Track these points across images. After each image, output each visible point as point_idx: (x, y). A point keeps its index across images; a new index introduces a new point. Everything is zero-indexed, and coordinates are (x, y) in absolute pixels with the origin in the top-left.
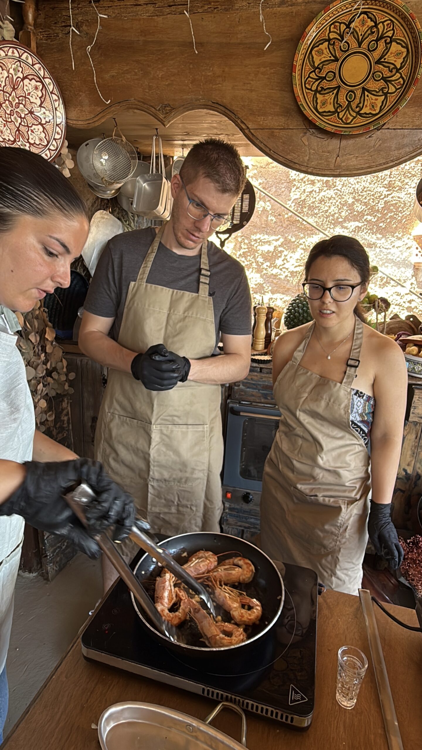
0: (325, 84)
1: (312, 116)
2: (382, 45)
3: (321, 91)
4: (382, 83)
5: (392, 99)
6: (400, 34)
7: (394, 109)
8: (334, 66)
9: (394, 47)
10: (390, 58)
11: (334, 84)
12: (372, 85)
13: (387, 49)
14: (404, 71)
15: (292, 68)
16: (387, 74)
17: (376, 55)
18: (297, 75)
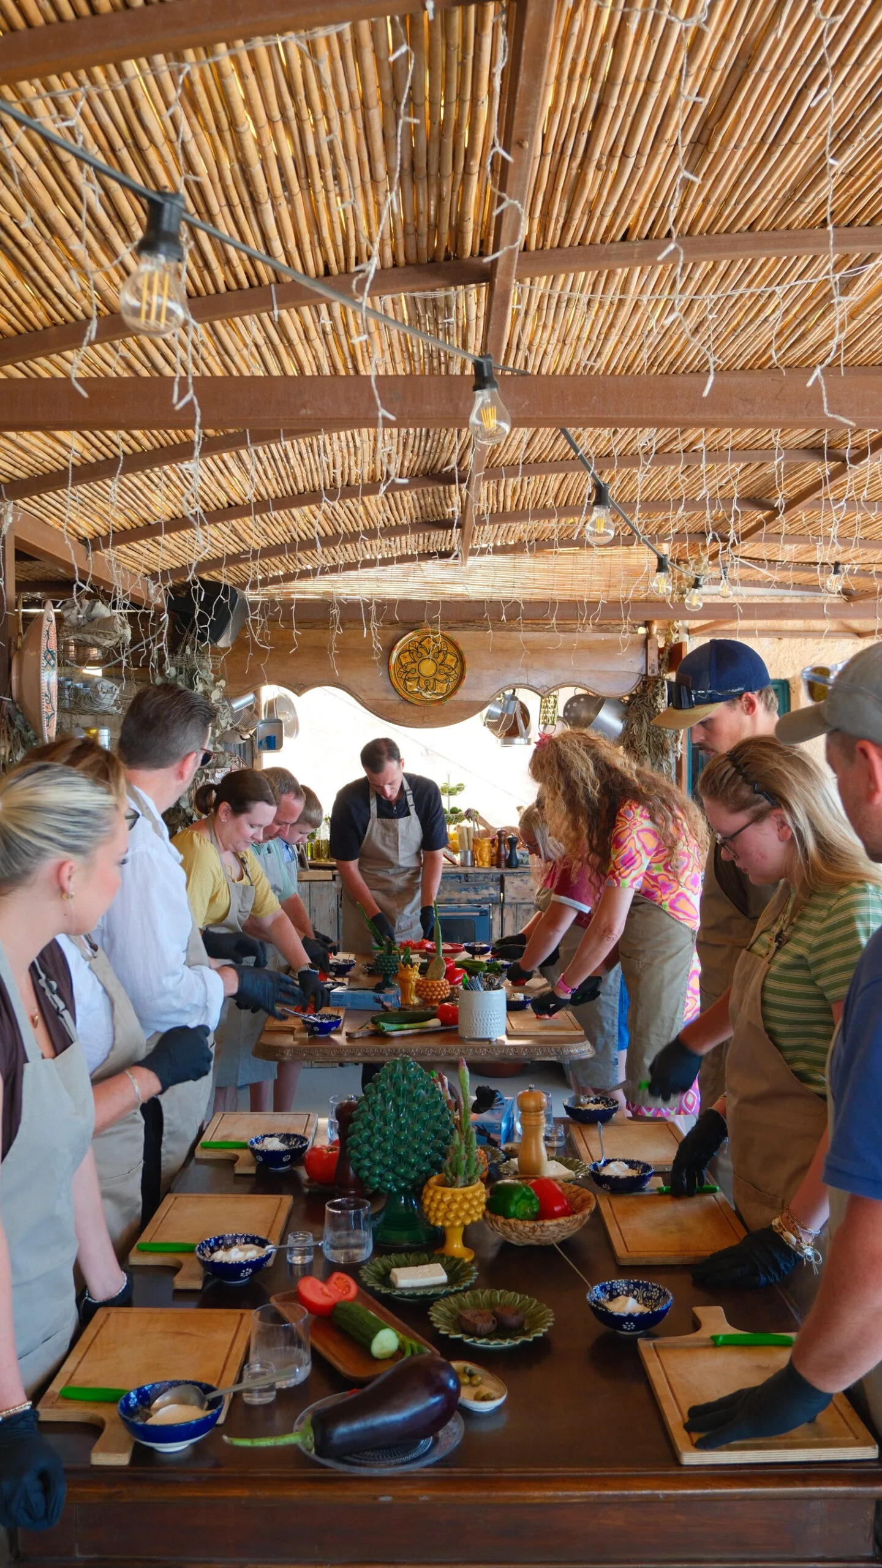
0: (410, 675)
1: (405, 696)
2: (441, 655)
3: (409, 679)
4: (445, 676)
5: (452, 685)
6: (451, 649)
7: (454, 691)
8: (414, 665)
9: (449, 657)
10: (447, 662)
11: (416, 675)
12: (439, 677)
13: (445, 658)
14: (458, 670)
15: (389, 667)
16: (446, 670)
17: (439, 660)
18: (392, 671)
